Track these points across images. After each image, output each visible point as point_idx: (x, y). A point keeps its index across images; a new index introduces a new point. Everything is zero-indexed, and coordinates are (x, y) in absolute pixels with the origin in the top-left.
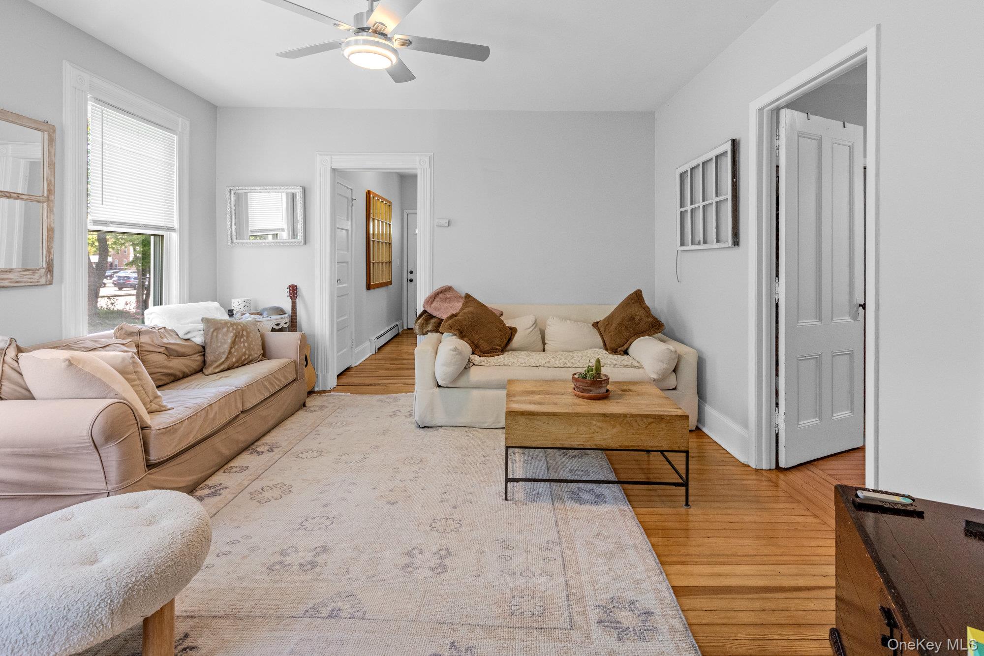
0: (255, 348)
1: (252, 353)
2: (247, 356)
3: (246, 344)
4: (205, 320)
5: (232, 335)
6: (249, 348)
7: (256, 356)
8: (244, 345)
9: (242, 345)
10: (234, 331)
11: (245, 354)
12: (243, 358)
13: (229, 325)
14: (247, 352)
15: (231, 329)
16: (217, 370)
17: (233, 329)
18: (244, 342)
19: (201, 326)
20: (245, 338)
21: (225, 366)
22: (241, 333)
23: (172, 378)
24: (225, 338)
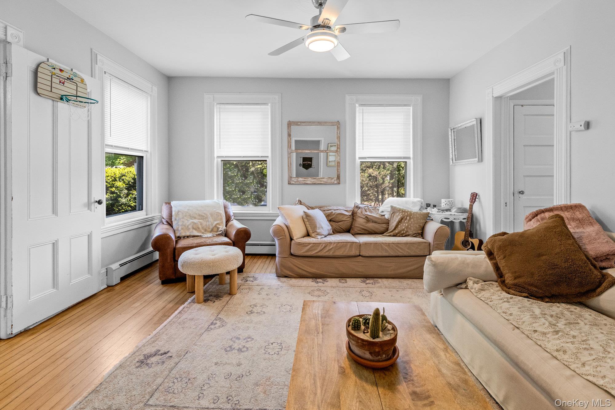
0: (412, 228)
1: (409, 231)
2: (405, 232)
3: (406, 225)
4: (392, 207)
5: (399, 217)
6: (407, 227)
7: (411, 233)
8: (405, 224)
9: (404, 225)
10: (402, 216)
11: (404, 230)
12: (402, 232)
13: (401, 211)
14: (405, 229)
15: (401, 214)
16: (387, 235)
17: (402, 214)
18: (406, 223)
19: (389, 209)
20: (407, 221)
21: (392, 234)
22: (405, 217)
23: (367, 232)
24: (396, 218)
